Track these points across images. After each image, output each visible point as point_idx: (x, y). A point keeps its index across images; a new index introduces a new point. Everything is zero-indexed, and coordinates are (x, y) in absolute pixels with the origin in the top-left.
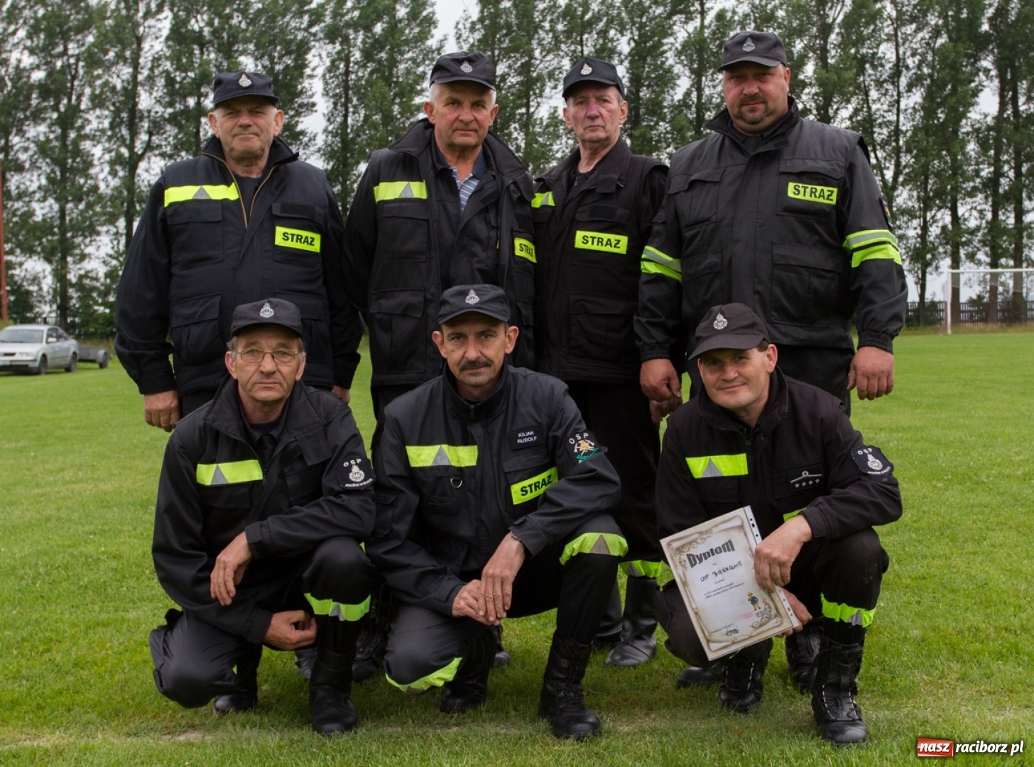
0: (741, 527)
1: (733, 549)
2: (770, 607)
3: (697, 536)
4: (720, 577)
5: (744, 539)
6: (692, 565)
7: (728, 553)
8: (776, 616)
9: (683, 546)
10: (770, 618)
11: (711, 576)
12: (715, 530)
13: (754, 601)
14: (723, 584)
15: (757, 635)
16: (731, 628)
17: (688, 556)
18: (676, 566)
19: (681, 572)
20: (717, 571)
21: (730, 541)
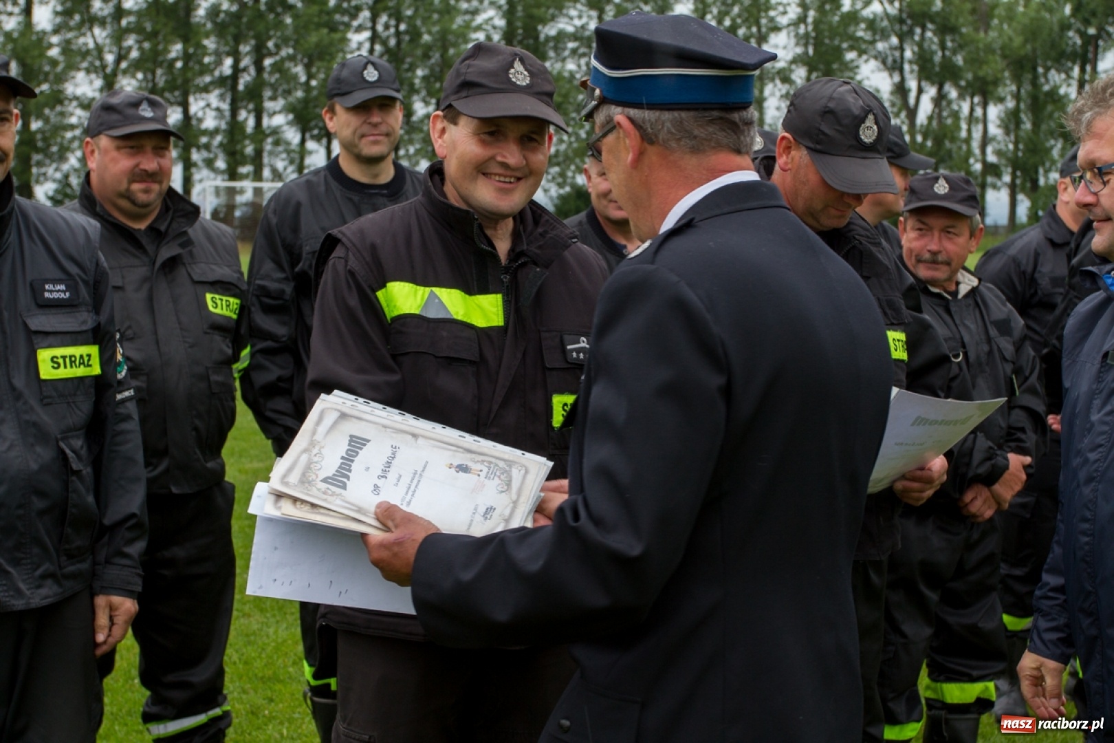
0: (343, 416)
1: (368, 441)
2: (490, 463)
3: (304, 458)
4: (392, 476)
5: (364, 423)
6: (344, 487)
7: (365, 448)
8: (510, 466)
9: (304, 474)
10: (507, 473)
11: (380, 483)
12: (318, 437)
13: (463, 469)
14: (406, 480)
15: (519, 494)
16: (482, 510)
17: (325, 480)
18: (325, 500)
19: (338, 502)
20: (380, 473)
21: (351, 436)
